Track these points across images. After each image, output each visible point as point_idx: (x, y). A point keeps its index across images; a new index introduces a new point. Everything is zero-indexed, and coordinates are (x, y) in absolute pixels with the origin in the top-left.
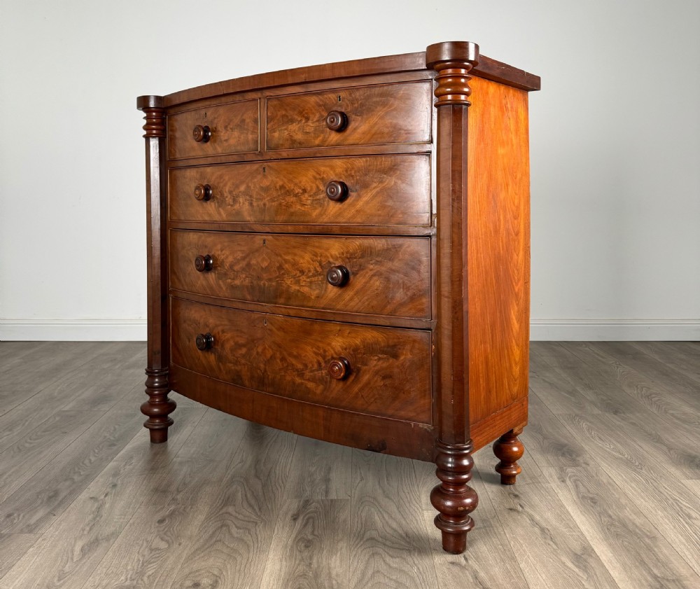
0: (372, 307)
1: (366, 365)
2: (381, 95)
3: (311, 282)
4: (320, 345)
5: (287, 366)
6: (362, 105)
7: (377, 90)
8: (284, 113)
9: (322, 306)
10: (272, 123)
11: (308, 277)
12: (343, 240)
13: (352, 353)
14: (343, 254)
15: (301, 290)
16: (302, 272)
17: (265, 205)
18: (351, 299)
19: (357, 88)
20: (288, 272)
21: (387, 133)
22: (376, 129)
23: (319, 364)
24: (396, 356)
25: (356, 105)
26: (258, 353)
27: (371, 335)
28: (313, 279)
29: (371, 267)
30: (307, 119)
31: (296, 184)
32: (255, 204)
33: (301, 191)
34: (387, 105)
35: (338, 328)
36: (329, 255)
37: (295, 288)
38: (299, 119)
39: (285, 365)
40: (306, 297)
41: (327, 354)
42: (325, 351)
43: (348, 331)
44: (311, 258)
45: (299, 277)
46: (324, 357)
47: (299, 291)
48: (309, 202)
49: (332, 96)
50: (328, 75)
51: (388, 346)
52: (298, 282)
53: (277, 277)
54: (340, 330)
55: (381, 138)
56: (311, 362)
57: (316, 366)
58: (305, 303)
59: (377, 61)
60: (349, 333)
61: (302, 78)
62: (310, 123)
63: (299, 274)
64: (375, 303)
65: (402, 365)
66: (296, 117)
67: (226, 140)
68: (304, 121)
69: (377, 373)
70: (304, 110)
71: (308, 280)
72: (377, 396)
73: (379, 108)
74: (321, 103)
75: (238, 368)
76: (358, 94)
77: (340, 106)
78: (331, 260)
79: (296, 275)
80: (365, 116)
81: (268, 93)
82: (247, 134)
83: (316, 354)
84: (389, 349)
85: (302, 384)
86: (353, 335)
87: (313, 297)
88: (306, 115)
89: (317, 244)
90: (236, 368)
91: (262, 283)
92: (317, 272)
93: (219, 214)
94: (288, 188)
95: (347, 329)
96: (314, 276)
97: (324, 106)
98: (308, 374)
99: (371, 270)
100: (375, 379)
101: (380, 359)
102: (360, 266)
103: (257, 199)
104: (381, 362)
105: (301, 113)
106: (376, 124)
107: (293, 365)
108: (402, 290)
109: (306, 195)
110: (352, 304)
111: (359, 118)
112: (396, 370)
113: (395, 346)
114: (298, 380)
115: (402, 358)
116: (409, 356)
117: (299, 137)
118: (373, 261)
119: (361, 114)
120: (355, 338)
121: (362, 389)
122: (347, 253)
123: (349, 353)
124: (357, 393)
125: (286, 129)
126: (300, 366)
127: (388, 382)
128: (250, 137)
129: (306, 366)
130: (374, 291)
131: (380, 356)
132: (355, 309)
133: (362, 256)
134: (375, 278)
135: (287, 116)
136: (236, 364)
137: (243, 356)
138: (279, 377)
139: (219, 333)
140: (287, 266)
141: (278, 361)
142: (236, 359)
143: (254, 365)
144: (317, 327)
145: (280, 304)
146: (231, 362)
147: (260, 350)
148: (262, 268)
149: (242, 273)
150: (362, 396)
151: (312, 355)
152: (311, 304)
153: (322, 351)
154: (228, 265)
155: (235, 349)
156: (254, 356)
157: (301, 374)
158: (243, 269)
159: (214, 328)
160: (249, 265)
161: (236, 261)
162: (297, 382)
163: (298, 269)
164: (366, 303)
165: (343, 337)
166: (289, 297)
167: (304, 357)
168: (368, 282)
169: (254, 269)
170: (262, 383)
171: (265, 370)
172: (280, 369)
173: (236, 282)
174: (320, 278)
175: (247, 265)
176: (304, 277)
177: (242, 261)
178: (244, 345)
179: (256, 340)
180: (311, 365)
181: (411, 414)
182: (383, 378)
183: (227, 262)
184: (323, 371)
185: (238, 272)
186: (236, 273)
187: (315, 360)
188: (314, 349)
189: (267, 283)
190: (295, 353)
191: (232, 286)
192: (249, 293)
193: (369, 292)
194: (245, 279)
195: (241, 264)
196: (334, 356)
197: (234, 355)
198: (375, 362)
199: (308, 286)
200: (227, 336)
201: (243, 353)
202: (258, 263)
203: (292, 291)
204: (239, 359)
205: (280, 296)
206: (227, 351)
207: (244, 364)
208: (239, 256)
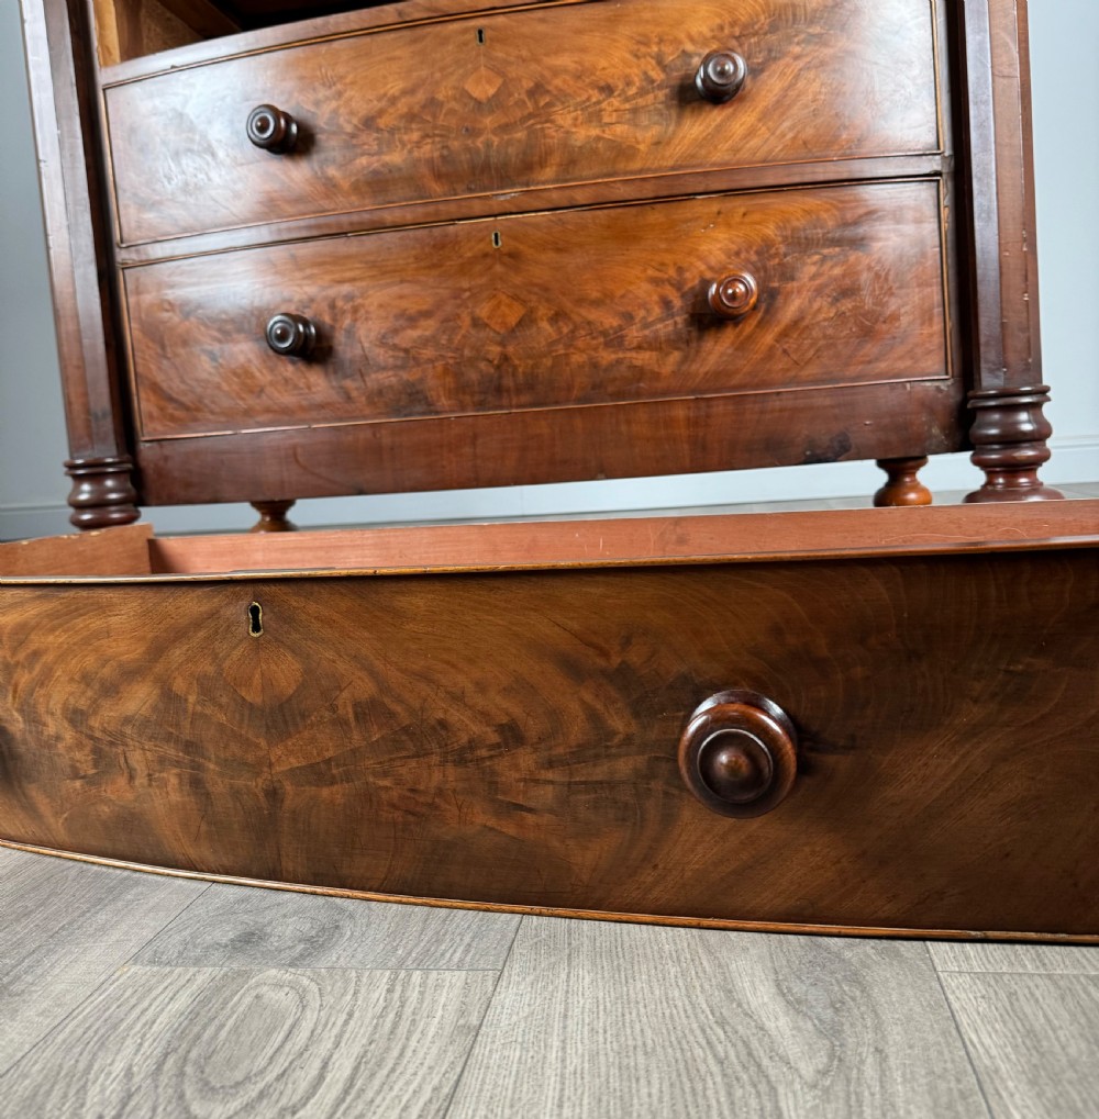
0: (805, 143)
1: (792, 279)
3: (635, 111)
4: (668, 258)
5: (573, 332)
9: (670, 163)
11: (627, 100)
13: (754, 258)
14: (721, 28)
15: (607, 134)
16: (608, 90)
18: (751, 133)
20: (562, 97)
23: (666, 304)
24: (861, 245)
26: (476, 323)
27: (800, 210)
28: (641, 101)
29: (798, 49)
35: (715, 208)
36: (682, 36)
37: (583, 134)
39: (565, 330)
40: (623, 151)
41: (687, 275)
42: (680, 270)
43: (743, 210)
44: (631, 52)
45: (599, 102)
46: (678, 286)
47: (598, 138)
51: (844, 226)
52: (595, 116)
53: (530, 116)
54: (719, 213)
56: (643, 305)
57: (657, 311)
58: (621, 166)
60: (744, 214)
63: (596, 96)
64: (809, 132)
65: (879, 261)
69: (819, 291)
71: (627, 106)
72: (822, 343)
75: (414, 374)
78: (690, 47)
79: (588, 99)
83: (656, 281)
84: (846, 233)
85: (619, 362)
86: (756, 217)
87: (642, 147)
89: (648, 15)
90: (405, 376)
91: (479, 143)
92: (653, 81)
95: (739, 205)
96: (642, 92)
98: (634, 334)
99: (797, 57)
100: (816, 306)
101: (825, 259)
102: (770, 51)
104: (829, 264)
107: (589, 323)
112: (865, 276)
114: (607, 357)
115: (877, 247)
118: (802, 37)
120: (759, 223)
121: (784, 334)
122: (732, 24)
123: (748, 261)
124: (771, 348)
126: (610, 321)
127: (847, 305)
129: (629, 317)
130: (807, 106)
131: (825, 251)
132: (759, 155)
133: (774, 28)
134: (810, 73)
136: (402, 367)
137: (425, 342)
138: (548, 362)
139: (332, 306)
140: (558, 82)
141: (545, 325)
142: (402, 354)
143: (467, 352)
144: (656, 216)
145: (544, 183)
146: (384, 369)
147: (483, 311)
148: (479, 103)
149: (408, 130)
150: (785, 351)
151: (646, 286)
152: (636, 165)
153: (672, 272)
154: (355, 121)
155: (396, 331)
156: (463, 332)
157: (615, 340)
158: (411, 117)
159: (312, 300)
160: (432, 104)
161: (384, 103)
162: (604, 363)
163: (595, 85)
164: (790, 135)
165: (729, 225)
166: (572, 160)
167: (623, 296)
168: (792, 86)
169: (452, 112)
170: (495, 390)
171: (505, 358)
172: (551, 344)
173: (387, 158)
174: (661, 95)
175: (424, 107)
176: (616, 102)
177: (403, 100)
178: (427, 314)
179: (469, 289)
180: (642, 313)
181: (901, 365)
182: (836, 300)
183: (352, 113)
184: (679, 319)
185: (392, 131)
186: (386, 135)
187: (655, 298)
188: (650, 272)
189: (496, 140)
190: (595, 295)
191: (376, 172)
192: (438, 176)
193: (795, 110)
194: (418, 144)
195: (402, 106)
196: (709, 275)
197: (395, 347)
198: (813, 269)
199: (628, 122)
200: (363, 306)
201: (427, 333)
202: (464, 95)
203: (578, 144)
204: (413, 352)
205: (542, 164)
206: (366, 345)
207: (431, 361)
208: (395, 87)
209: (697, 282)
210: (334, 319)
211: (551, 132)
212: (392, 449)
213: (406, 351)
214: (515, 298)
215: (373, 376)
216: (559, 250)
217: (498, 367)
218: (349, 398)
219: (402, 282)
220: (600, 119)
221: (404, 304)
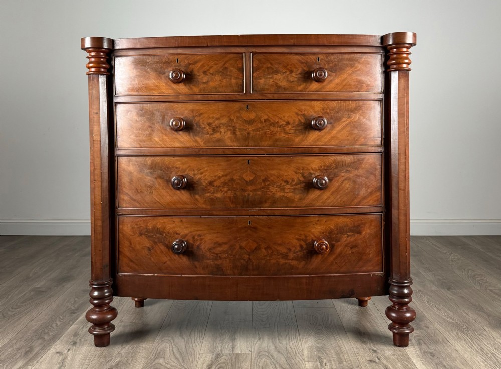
0: (344, 201)
1: (339, 241)
2: (349, 60)
3: (294, 189)
4: (302, 233)
5: (272, 253)
6: (335, 65)
7: (346, 56)
8: (269, 65)
9: (304, 205)
10: (257, 72)
11: (292, 186)
12: (321, 157)
13: (328, 234)
14: (321, 167)
15: (286, 195)
16: (287, 182)
17: (249, 134)
18: (328, 198)
19: (332, 54)
20: (273, 183)
21: (354, 85)
22: (346, 82)
23: (301, 246)
24: (359, 232)
25: (331, 65)
26: (241, 247)
27: (342, 221)
28: (297, 186)
29: (343, 174)
30: (291, 72)
31: (280, 118)
32: (238, 133)
33: (285, 124)
34: (353, 66)
35: (317, 219)
36: (310, 168)
37: (279, 194)
38: (284, 71)
39: (269, 252)
40: (290, 200)
41: (308, 238)
42: (306, 236)
43: (325, 220)
44: (294, 172)
45: (284, 185)
46: (305, 241)
47: (283, 196)
48: (292, 131)
49: (313, 57)
50: (313, 42)
51: (354, 226)
52: (283, 189)
53: (263, 187)
54: (318, 220)
55: (350, 88)
56: (294, 246)
57: (298, 249)
58: (290, 205)
59: (351, 37)
60: (325, 221)
61: (292, 42)
62: (293, 74)
64: (345, 198)
65: (364, 237)
66: (281, 69)
67: (206, 83)
68: (288, 73)
69: (346, 245)
70: (288, 65)
71: (292, 187)
72: (347, 261)
73: (348, 68)
74: (303, 61)
75: (219, 262)
76: (332, 57)
77: (319, 64)
78: (312, 172)
79: (281, 184)
80: (338, 73)
81: (254, 50)
82: (231, 79)
83: (298, 239)
84: (355, 228)
85: (286, 263)
86: (329, 222)
87: (296, 200)
88: (290, 69)
89: (299, 161)
90: (216, 262)
91: (246, 194)
92: (300, 181)
93: (196, 141)
94: (272, 122)
95: (324, 219)
96: (297, 184)
97: (306, 63)
98: (291, 255)
99: (343, 177)
100: (345, 250)
101: (348, 236)
102: (335, 174)
103: (239, 129)
104: (349, 237)
105: (285, 67)
106: (346, 79)
107: (277, 250)
108: (364, 188)
109: (290, 126)
110: (329, 201)
111: (334, 74)
112: (360, 241)
113: (359, 225)
114: (282, 261)
115: (364, 233)
116: (368, 231)
117: (284, 84)
118: (344, 171)
119: (335, 71)
120: (330, 224)
121: (336, 258)
122: (324, 166)
123: (326, 235)
124: (332, 262)
125: (271, 78)
126: (284, 250)
127: (354, 250)
128: (234, 81)
129: (289, 250)
130: (345, 191)
131: (349, 233)
132: (331, 204)
133: (336, 168)
134: (346, 182)
135: (272, 68)
136: (216, 259)
137: (224, 252)
138: (263, 262)
139: (194, 238)
140: (272, 178)
141: (263, 250)
142: (216, 255)
143: (237, 256)
144: (299, 220)
145: (265, 207)
146: (209, 259)
147: (244, 244)
148: (247, 182)
149: (224, 187)
150: (336, 263)
151: (295, 240)
152: (294, 205)
153: (303, 237)
154: (207, 182)
155: (214, 248)
156: (237, 250)
157: (285, 256)
158: (225, 184)
159: (186, 235)
160: (232, 180)
161: (217, 178)
162: (281, 263)
163: (282, 180)
164: (339, 200)
165: (321, 224)
166: (274, 202)
167: (288, 243)
168: (341, 185)
169: (238, 183)
170: (245, 269)
171: (250, 259)
172: (264, 256)
173: (216, 195)
174: (302, 185)
175: (230, 181)
176: (288, 186)
177: (223, 178)
178: (225, 243)
179: (240, 237)
180: (294, 248)
181: (370, 268)
182: (351, 248)
183: (206, 180)
184: (305, 251)
185: (219, 187)
186: (216, 188)
187: (298, 244)
188: (297, 236)
189: (251, 193)
190: (279, 242)
191: (212, 198)
192: (233, 202)
193: (341, 192)
194: (227, 192)
195: (222, 180)
196: (314, 238)
197: (214, 253)
198: (345, 238)
199: (292, 192)
200: (204, 238)
201: (225, 249)
202: (242, 179)
203: (277, 197)
204: (220, 255)
205: (265, 202)
206: (204, 251)
207: (225, 258)
208: (220, 174)
209: (311, 240)
210: (194, 242)
211: (269, 193)
212: (209, 286)
213: (217, 254)
214: (254, 241)
215: (205, 261)
216: (269, 228)
217: (247, 262)
218: (196, 267)
219: (218, 232)
220: (284, 190)
221: (218, 239)
